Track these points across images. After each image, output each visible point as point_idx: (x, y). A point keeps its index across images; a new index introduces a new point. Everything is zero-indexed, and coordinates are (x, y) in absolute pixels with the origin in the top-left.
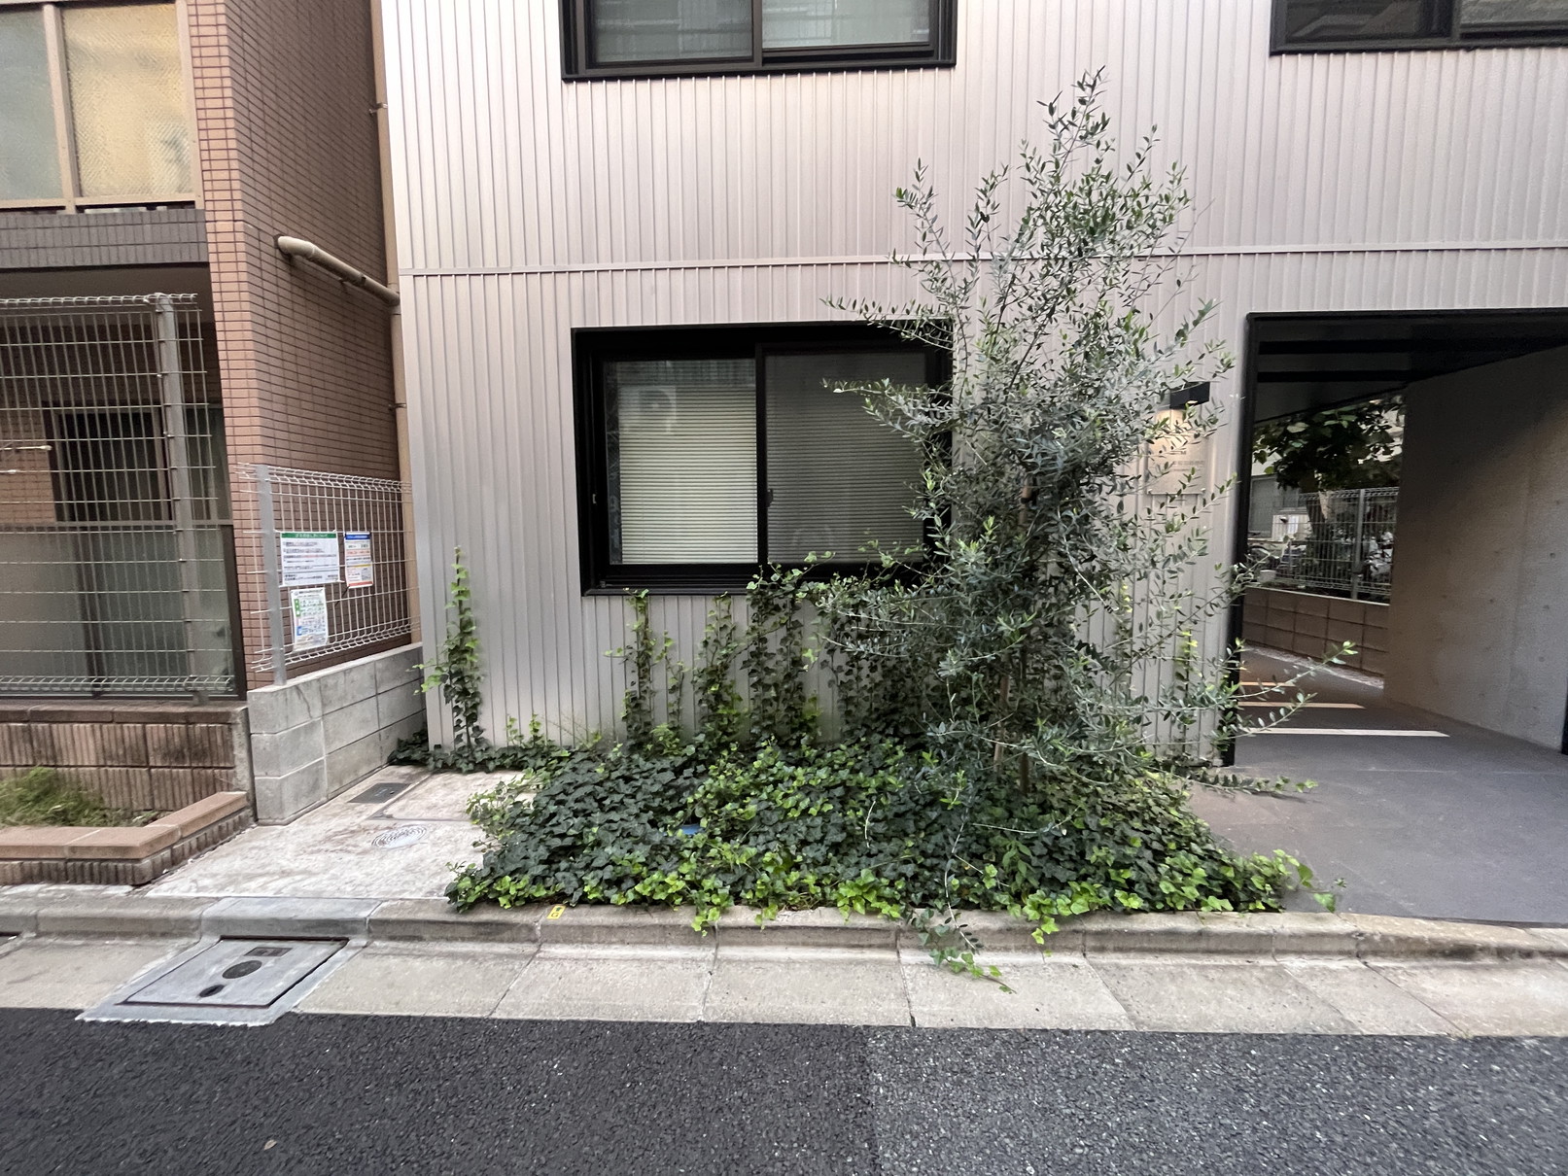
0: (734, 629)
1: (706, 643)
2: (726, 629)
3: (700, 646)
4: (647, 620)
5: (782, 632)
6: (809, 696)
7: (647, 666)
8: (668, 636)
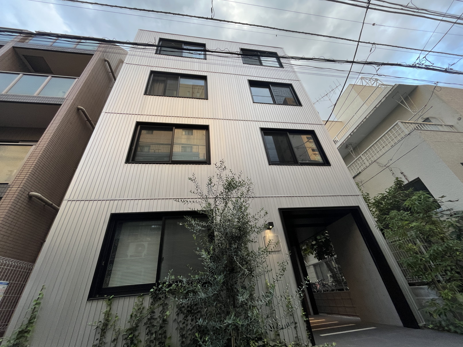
0: (143, 308)
1: (131, 316)
2: (140, 309)
3: (129, 317)
4: (110, 309)
5: (161, 308)
6: (168, 336)
7: (105, 330)
8: (117, 315)
